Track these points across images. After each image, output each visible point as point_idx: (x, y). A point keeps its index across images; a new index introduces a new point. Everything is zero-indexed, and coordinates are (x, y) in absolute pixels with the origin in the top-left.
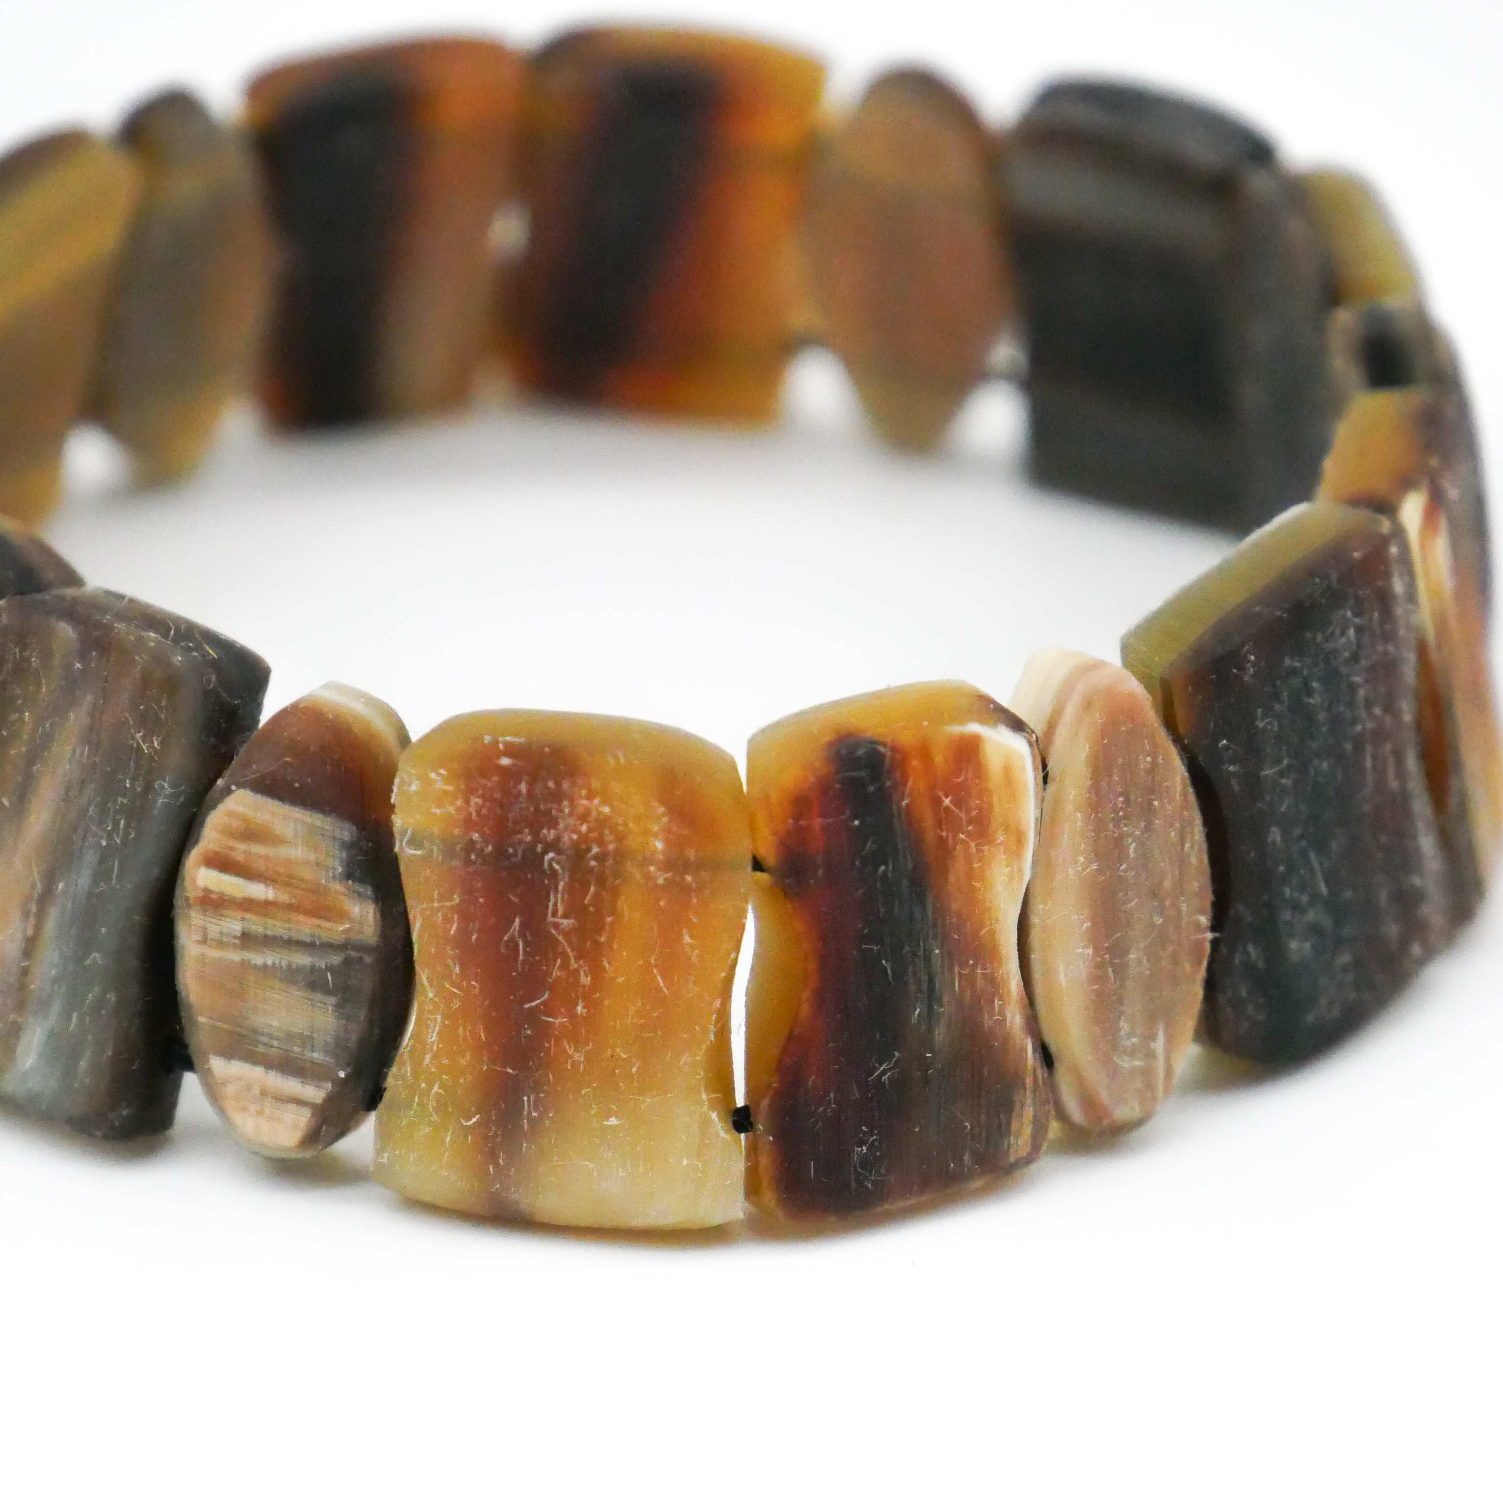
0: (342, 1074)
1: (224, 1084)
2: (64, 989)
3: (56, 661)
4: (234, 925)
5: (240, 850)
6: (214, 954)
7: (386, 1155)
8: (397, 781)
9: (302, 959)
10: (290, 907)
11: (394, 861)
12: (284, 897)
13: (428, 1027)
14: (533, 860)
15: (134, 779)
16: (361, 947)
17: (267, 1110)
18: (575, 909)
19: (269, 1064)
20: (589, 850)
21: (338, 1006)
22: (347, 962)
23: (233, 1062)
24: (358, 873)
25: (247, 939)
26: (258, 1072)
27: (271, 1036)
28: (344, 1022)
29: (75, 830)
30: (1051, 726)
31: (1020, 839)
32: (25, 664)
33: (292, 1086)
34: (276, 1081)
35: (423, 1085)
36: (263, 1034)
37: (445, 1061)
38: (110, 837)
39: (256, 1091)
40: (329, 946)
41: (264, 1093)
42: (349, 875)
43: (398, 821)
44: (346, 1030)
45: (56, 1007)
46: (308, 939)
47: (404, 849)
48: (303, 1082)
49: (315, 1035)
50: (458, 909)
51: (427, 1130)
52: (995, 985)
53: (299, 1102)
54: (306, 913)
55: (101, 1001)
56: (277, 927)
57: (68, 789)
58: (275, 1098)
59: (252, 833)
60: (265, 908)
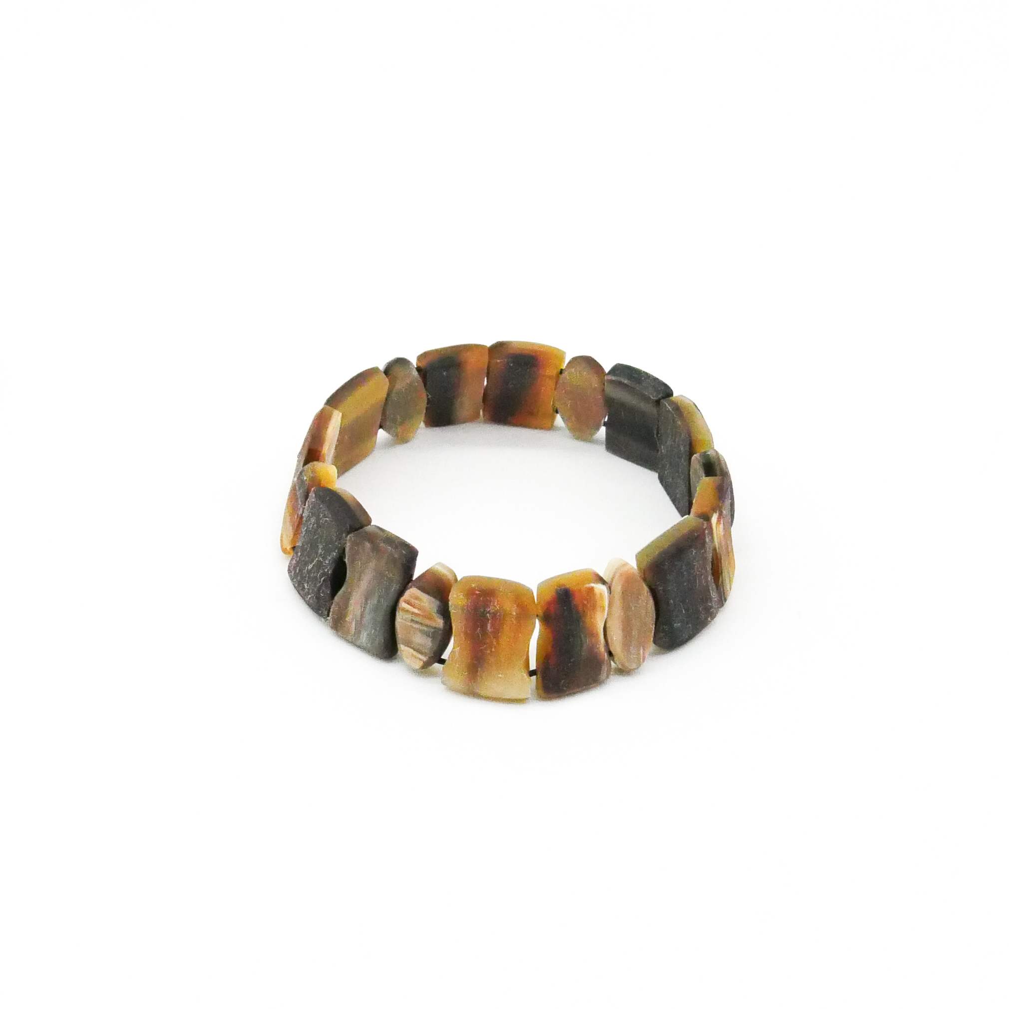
1: (403, 651)
2: (371, 625)
4: (410, 617)
5: (413, 601)
6: (404, 622)
8: (451, 594)
9: (425, 629)
10: (423, 616)
11: (449, 613)
12: (422, 613)
13: (456, 651)
14: (483, 615)
15: (386, 582)
16: (439, 629)
17: (413, 659)
18: (493, 625)
19: (414, 650)
20: (497, 614)
21: (432, 641)
22: (435, 632)
23: (407, 647)
24: (440, 612)
25: (412, 620)
26: (412, 650)
28: (433, 645)
30: (612, 581)
31: (604, 609)
32: (359, 551)
33: (419, 655)
34: (415, 653)
35: (454, 664)
36: (414, 643)
37: (459, 659)
38: (381, 593)
39: (411, 654)
40: (431, 627)
42: (438, 613)
43: (450, 603)
44: (433, 647)
45: (370, 628)
46: (426, 624)
47: (452, 610)
48: (421, 655)
49: (426, 646)
51: (455, 674)
52: (598, 642)
53: (420, 659)
54: (427, 618)
56: (420, 620)
58: (416, 658)
59: (417, 598)
60: (417, 615)
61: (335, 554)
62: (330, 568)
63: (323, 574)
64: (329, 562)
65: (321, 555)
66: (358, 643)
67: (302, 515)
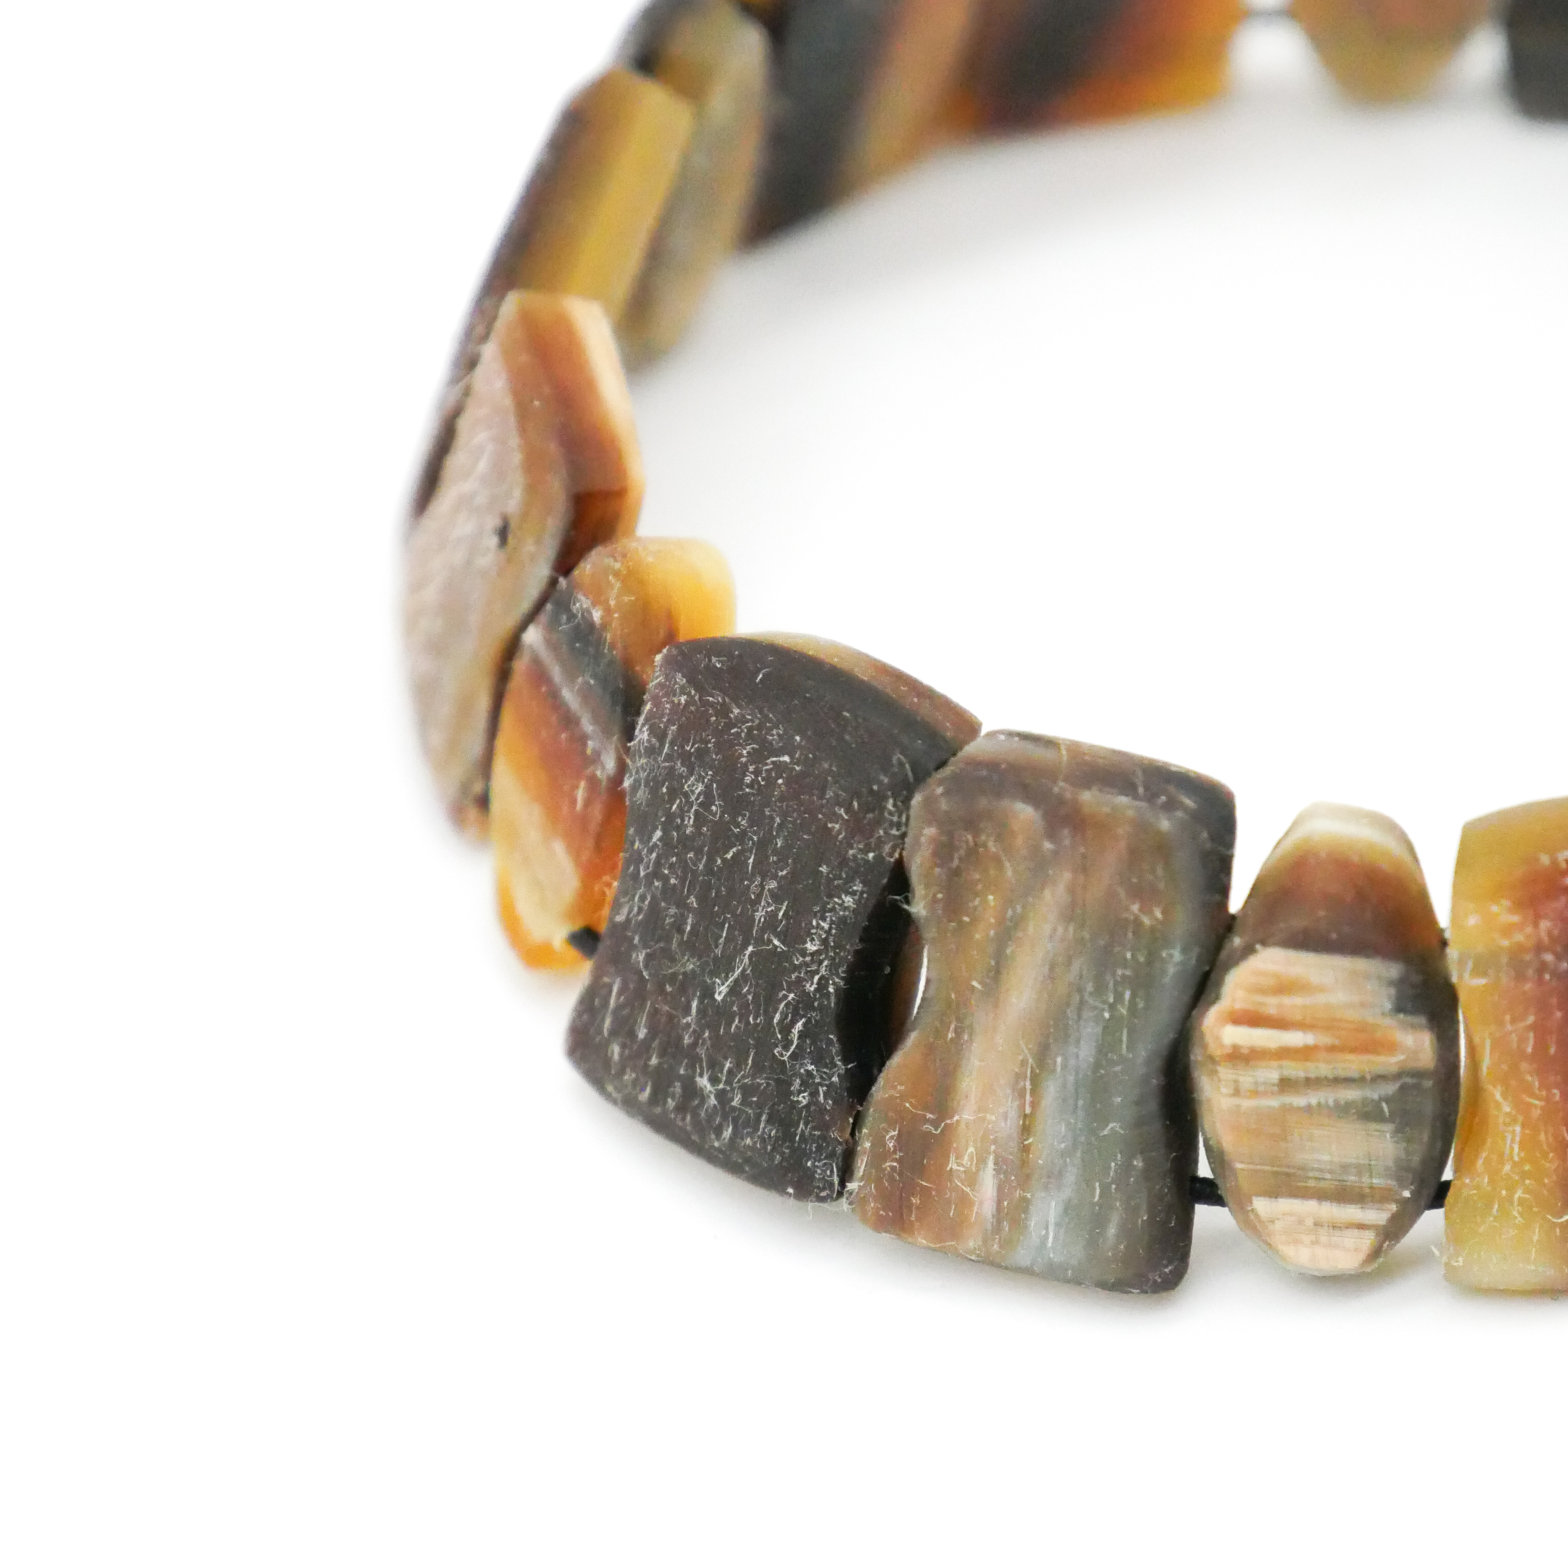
0: (1407, 1194)
1: (1272, 1222)
2: (1077, 1161)
3: (1019, 841)
4: (1270, 1074)
5: (1272, 1005)
6: (1247, 1104)
7: (1461, 1259)
9: (1351, 1094)
10: (1332, 1049)
12: (1325, 1039)
13: (1504, 1139)
15: (1134, 950)
16: (1419, 1074)
17: (1324, 1239)
19: (1321, 1196)
21: (1398, 1131)
22: (1403, 1088)
23: (1281, 1200)
24: (1410, 1006)
25: (1286, 1084)
26: (1310, 1205)
27: (1321, 1170)
28: (1405, 1144)
29: (1068, 1004)
32: (981, 850)
33: (1353, 1213)
34: (1328, 1209)
35: (1504, 1192)
36: (1313, 1169)
37: (1527, 1167)
38: (1112, 1007)
39: (1309, 1222)
40: (1380, 1078)
41: (1318, 1224)
42: (1399, 1008)
43: (1454, 953)
44: (1407, 1152)
45: (1071, 1176)
46: (1355, 1075)
47: (1462, 977)
48: (1362, 1208)
49: (1373, 1163)
50: (1533, 1027)
51: (1512, 1232)
53: (1361, 1227)
54: (1354, 1050)
55: (1127, 1168)
56: (1322, 1068)
57: (1052, 967)
58: (1335, 1227)
59: (1284, 987)
60: (1304, 1053)
61: (848, 900)
62: (833, 967)
63: (804, 1004)
64: (825, 942)
65: (771, 922)
66: (1023, 1256)
67: (617, 779)
